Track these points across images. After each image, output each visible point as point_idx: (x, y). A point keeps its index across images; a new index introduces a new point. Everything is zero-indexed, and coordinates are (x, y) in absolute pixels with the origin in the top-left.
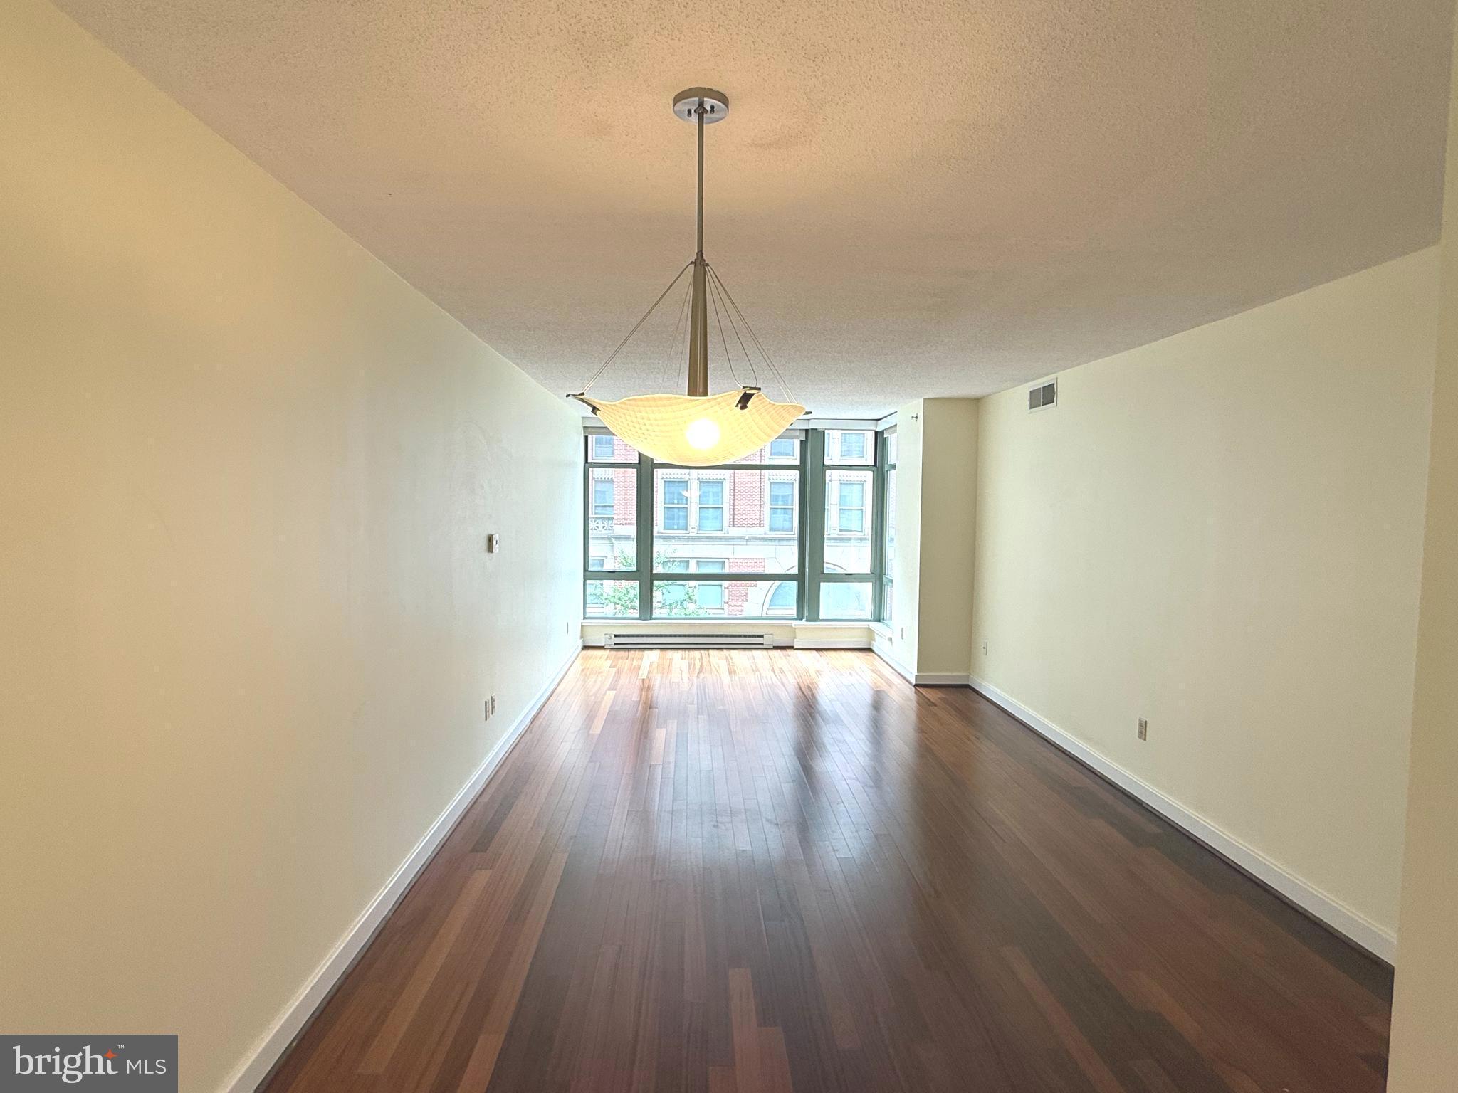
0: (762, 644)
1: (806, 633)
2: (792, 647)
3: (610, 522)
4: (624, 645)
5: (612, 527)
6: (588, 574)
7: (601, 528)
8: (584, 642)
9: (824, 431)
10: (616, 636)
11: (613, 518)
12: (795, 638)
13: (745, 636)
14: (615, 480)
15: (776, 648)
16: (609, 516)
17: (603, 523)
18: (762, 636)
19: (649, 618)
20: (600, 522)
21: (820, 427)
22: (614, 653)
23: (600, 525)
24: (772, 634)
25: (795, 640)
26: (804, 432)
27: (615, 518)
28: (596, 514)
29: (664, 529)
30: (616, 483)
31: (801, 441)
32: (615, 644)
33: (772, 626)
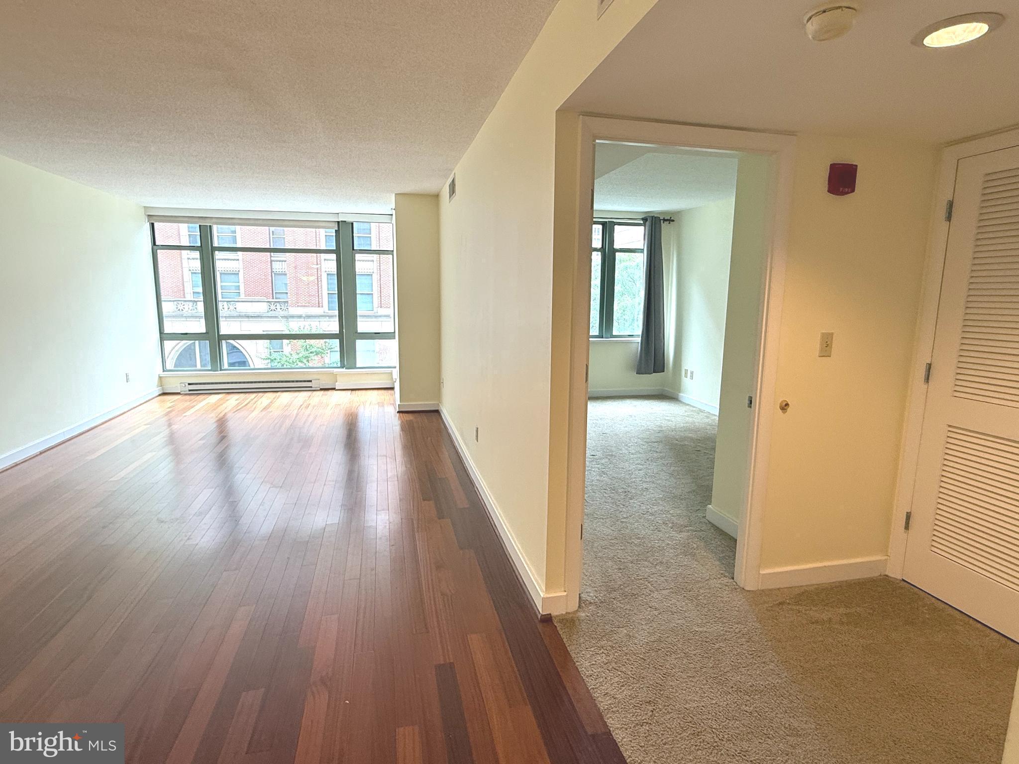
0: (311, 387)
1: (345, 378)
2: (334, 389)
3: (286, 304)
4: (196, 391)
5: (287, 309)
6: (163, 336)
7: (279, 309)
8: (163, 389)
9: (352, 224)
10: (189, 384)
11: (287, 302)
12: (337, 382)
13: (297, 381)
14: (287, 272)
15: (321, 389)
16: (285, 300)
17: (281, 306)
18: (311, 381)
19: (219, 369)
20: (278, 305)
21: (349, 219)
22: (188, 397)
23: (278, 307)
24: (319, 380)
25: (336, 383)
26: (337, 223)
27: (289, 302)
28: (276, 298)
29: (329, 310)
30: (288, 275)
31: (336, 230)
32: (190, 390)
33: (318, 373)
